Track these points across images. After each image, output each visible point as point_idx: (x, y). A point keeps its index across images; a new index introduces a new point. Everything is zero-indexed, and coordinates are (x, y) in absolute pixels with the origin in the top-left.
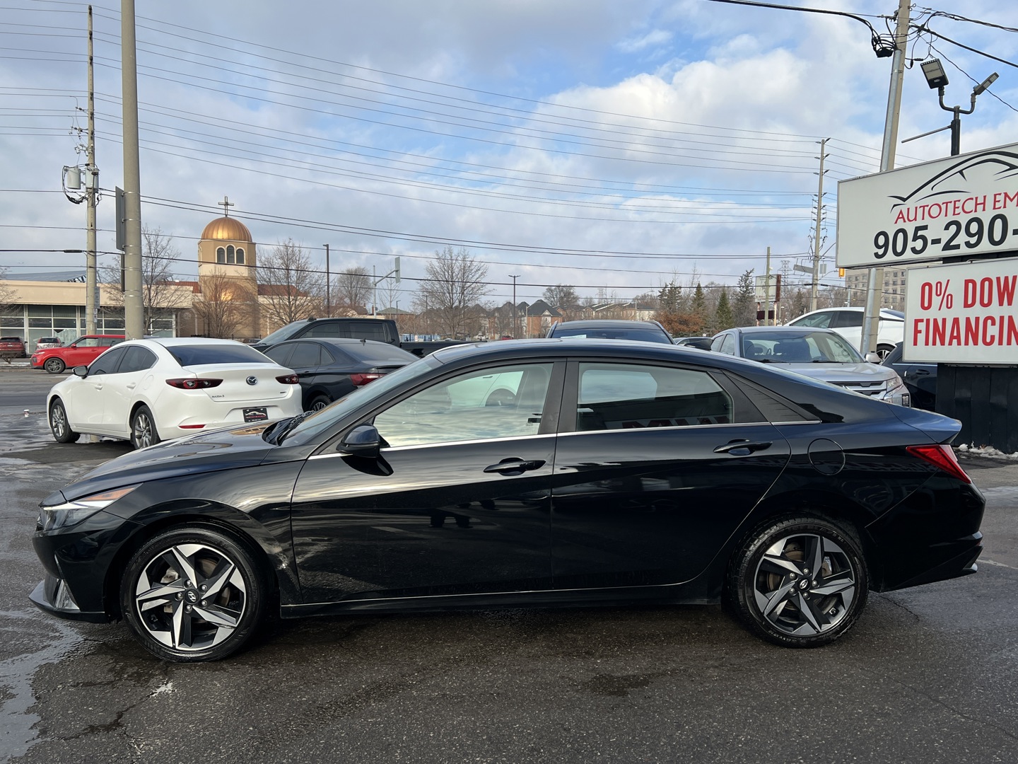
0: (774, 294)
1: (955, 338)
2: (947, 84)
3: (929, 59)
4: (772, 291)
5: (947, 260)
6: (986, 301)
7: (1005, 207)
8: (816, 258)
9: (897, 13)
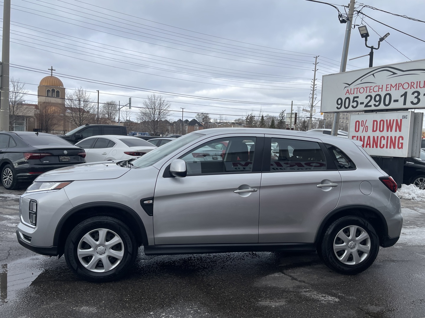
0: (294, 121)
1: (368, 144)
2: (369, 36)
3: (362, 25)
4: (293, 120)
5: (366, 111)
6: (381, 130)
7: (390, 90)
8: (312, 106)
9: (349, 5)
